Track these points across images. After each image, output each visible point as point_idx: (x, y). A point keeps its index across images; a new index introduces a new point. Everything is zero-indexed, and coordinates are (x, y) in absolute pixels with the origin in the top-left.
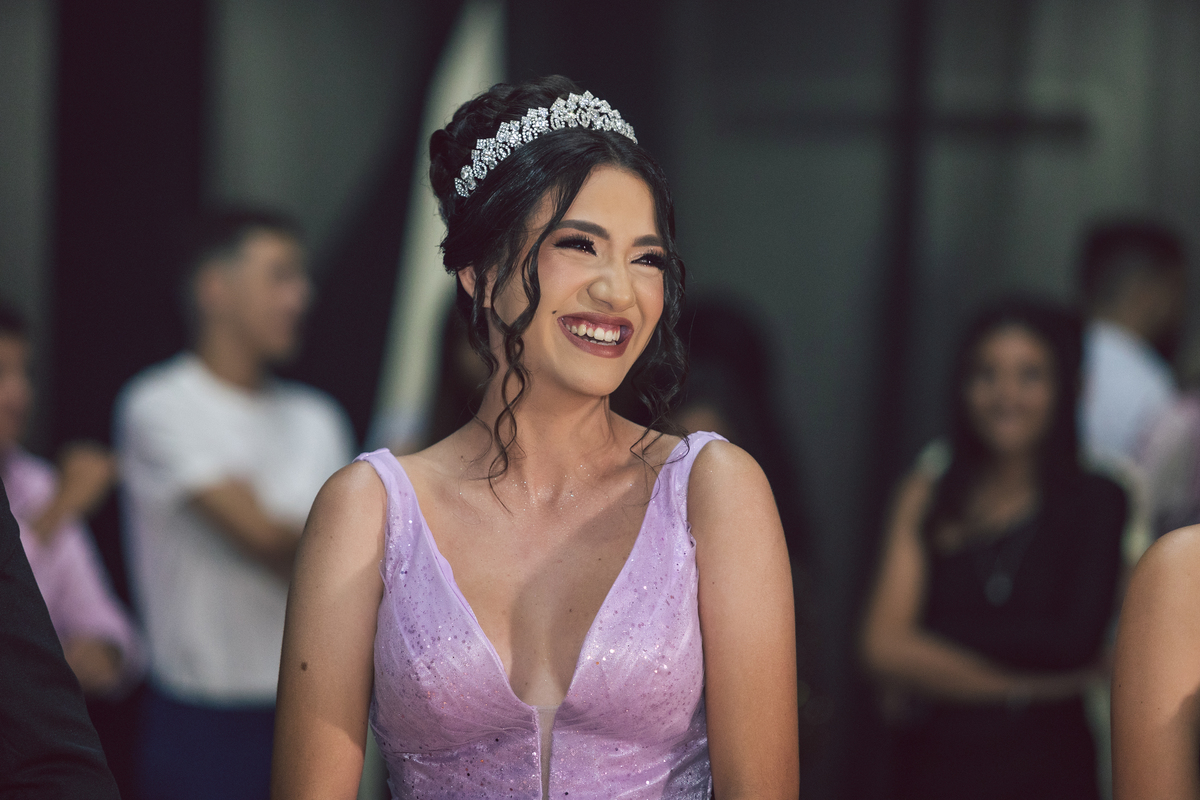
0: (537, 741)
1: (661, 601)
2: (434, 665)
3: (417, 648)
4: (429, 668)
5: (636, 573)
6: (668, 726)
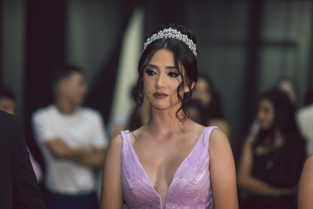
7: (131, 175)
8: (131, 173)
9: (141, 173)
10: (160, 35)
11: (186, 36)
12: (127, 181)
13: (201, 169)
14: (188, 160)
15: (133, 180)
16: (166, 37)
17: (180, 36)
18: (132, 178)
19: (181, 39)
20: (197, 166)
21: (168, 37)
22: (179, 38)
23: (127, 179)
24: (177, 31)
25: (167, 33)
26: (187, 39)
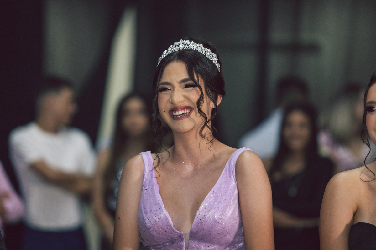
0: (184, 243)
1: (222, 201)
2: (150, 219)
3: (146, 213)
4: (148, 220)
5: (215, 192)
6: (225, 240)
7: (148, 210)
8: (149, 208)
9: (160, 209)
10: (170, 51)
11: (202, 45)
12: (143, 218)
13: (228, 205)
14: (213, 193)
15: (150, 217)
16: (177, 50)
17: (194, 46)
18: (149, 214)
19: (196, 49)
20: (224, 202)
21: (180, 50)
22: (193, 47)
23: (144, 215)
24: (190, 42)
25: (178, 46)
26: (203, 48)
